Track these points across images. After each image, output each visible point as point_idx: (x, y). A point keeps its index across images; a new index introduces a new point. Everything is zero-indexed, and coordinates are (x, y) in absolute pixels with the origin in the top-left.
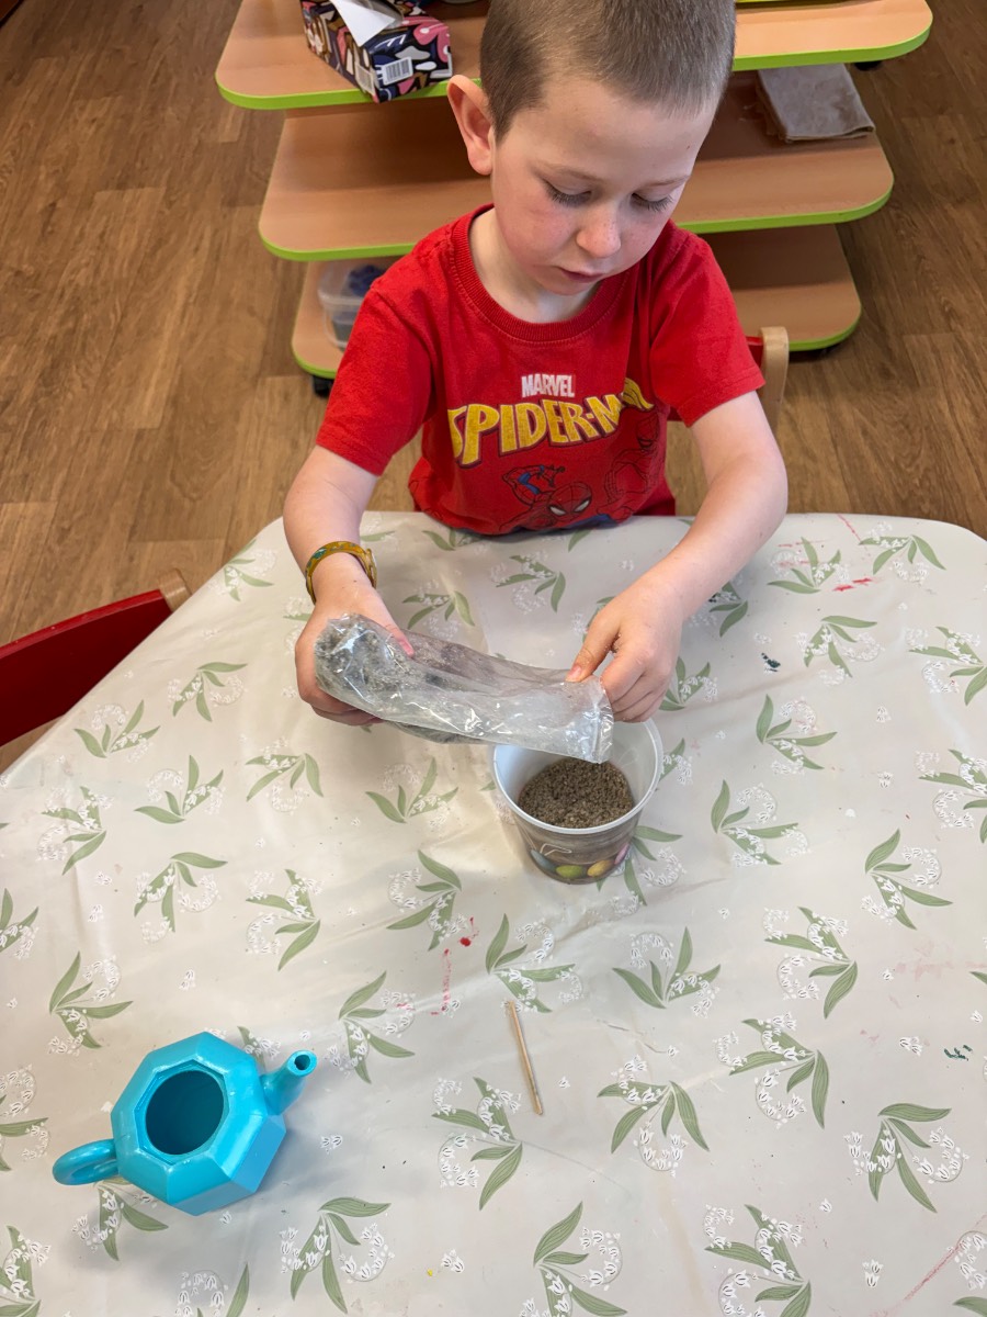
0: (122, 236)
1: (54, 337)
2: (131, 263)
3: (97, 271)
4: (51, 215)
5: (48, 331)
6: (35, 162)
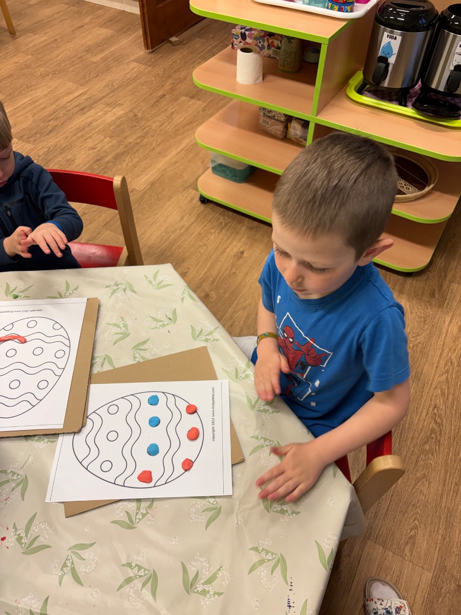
0: (179, 116)
1: (130, 143)
2: (175, 127)
3: (161, 125)
4: (161, 98)
5: (130, 140)
6: (169, 77)
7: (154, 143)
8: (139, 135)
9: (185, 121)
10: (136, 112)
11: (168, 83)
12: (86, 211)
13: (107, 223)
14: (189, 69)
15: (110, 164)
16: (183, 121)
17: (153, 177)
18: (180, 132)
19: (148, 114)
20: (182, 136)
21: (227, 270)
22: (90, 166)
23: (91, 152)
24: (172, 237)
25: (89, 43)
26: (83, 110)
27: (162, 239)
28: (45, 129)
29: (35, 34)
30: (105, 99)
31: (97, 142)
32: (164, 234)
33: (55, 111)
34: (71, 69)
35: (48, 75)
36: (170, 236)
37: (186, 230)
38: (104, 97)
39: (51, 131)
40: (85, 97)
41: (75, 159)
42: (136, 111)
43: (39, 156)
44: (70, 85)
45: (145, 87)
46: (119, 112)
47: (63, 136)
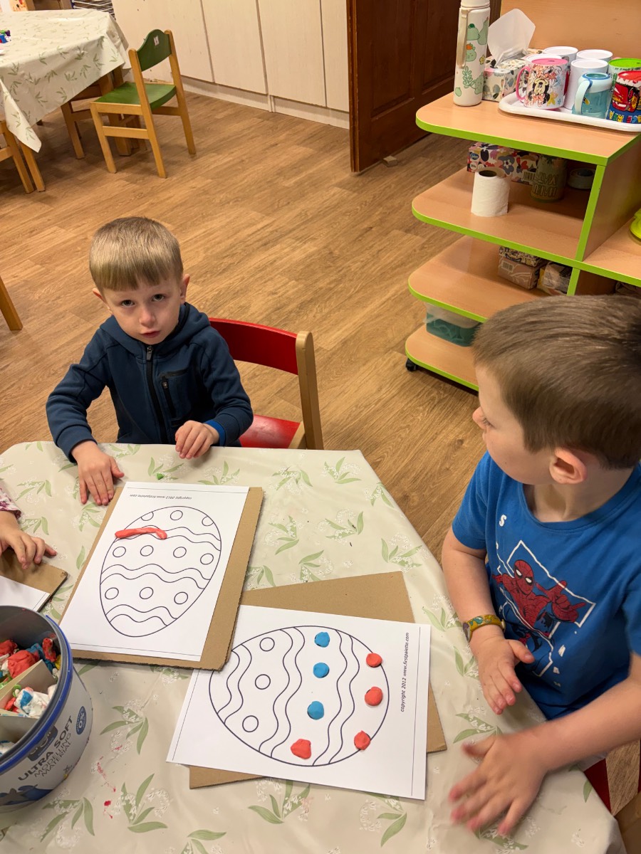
0: (388, 254)
1: (321, 288)
2: (381, 269)
3: (363, 267)
4: (366, 232)
5: (321, 284)
6: (380, 205)
7: (353, 290)
8: (334, 278)
9: (396, 262)
10: (332, 249)
11: (377, 213)
12: (257, 373)
13: (282, 389)
14: (406, 195)
15: (292, 314)
16: (392, 261)
17: (346, 334)
18: (388, 276)
19: (348, 251)
20: (390, 281)
21: (437, 463)
22: (267, 315)
23: (270, 298)
24: (363, 413)
25: (283, 164)
26: (266, 245)
27: (350, 415)
28: (217, 268)
29: (218, 154)
30: (295, 232)
31: (278, 286)
32: (354, 409)
33: (232, 246)
34: (257, 196)
35: (229, 203)
36: (361, 412)
37: (384, 406)
38: (294, 229)
39: (224, 270)
40: (270, 229)
41: (250, 306)
42: (332, 247)
43: (207, 301)
44: (253, 214)
45: (347, 218)
46: (311, 248)
47: (239, 277)
